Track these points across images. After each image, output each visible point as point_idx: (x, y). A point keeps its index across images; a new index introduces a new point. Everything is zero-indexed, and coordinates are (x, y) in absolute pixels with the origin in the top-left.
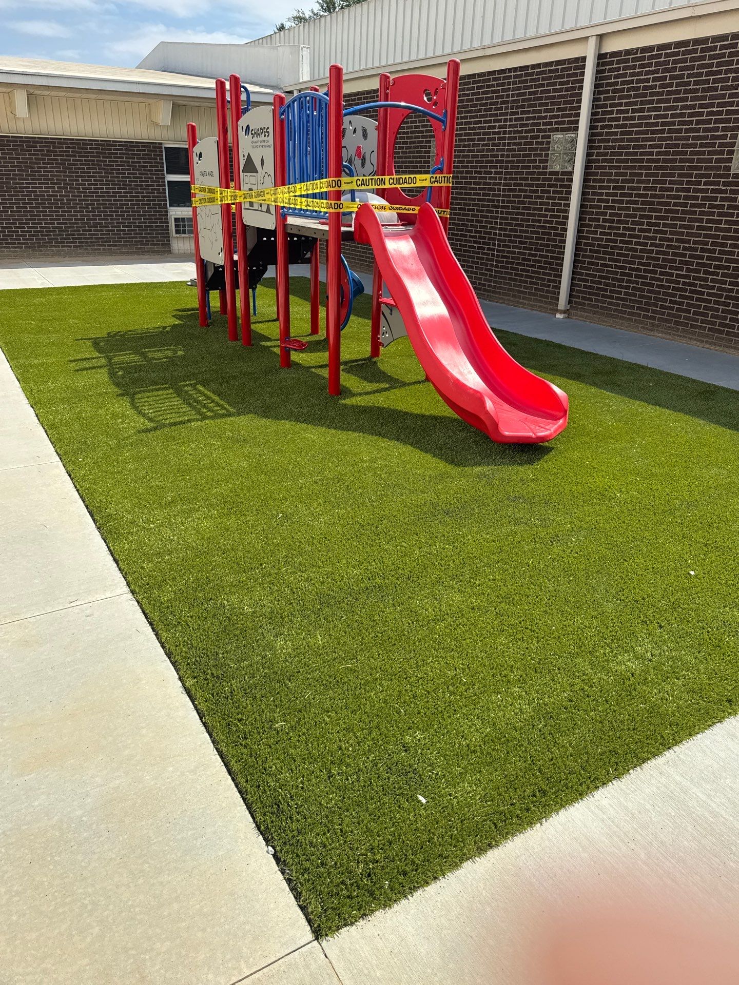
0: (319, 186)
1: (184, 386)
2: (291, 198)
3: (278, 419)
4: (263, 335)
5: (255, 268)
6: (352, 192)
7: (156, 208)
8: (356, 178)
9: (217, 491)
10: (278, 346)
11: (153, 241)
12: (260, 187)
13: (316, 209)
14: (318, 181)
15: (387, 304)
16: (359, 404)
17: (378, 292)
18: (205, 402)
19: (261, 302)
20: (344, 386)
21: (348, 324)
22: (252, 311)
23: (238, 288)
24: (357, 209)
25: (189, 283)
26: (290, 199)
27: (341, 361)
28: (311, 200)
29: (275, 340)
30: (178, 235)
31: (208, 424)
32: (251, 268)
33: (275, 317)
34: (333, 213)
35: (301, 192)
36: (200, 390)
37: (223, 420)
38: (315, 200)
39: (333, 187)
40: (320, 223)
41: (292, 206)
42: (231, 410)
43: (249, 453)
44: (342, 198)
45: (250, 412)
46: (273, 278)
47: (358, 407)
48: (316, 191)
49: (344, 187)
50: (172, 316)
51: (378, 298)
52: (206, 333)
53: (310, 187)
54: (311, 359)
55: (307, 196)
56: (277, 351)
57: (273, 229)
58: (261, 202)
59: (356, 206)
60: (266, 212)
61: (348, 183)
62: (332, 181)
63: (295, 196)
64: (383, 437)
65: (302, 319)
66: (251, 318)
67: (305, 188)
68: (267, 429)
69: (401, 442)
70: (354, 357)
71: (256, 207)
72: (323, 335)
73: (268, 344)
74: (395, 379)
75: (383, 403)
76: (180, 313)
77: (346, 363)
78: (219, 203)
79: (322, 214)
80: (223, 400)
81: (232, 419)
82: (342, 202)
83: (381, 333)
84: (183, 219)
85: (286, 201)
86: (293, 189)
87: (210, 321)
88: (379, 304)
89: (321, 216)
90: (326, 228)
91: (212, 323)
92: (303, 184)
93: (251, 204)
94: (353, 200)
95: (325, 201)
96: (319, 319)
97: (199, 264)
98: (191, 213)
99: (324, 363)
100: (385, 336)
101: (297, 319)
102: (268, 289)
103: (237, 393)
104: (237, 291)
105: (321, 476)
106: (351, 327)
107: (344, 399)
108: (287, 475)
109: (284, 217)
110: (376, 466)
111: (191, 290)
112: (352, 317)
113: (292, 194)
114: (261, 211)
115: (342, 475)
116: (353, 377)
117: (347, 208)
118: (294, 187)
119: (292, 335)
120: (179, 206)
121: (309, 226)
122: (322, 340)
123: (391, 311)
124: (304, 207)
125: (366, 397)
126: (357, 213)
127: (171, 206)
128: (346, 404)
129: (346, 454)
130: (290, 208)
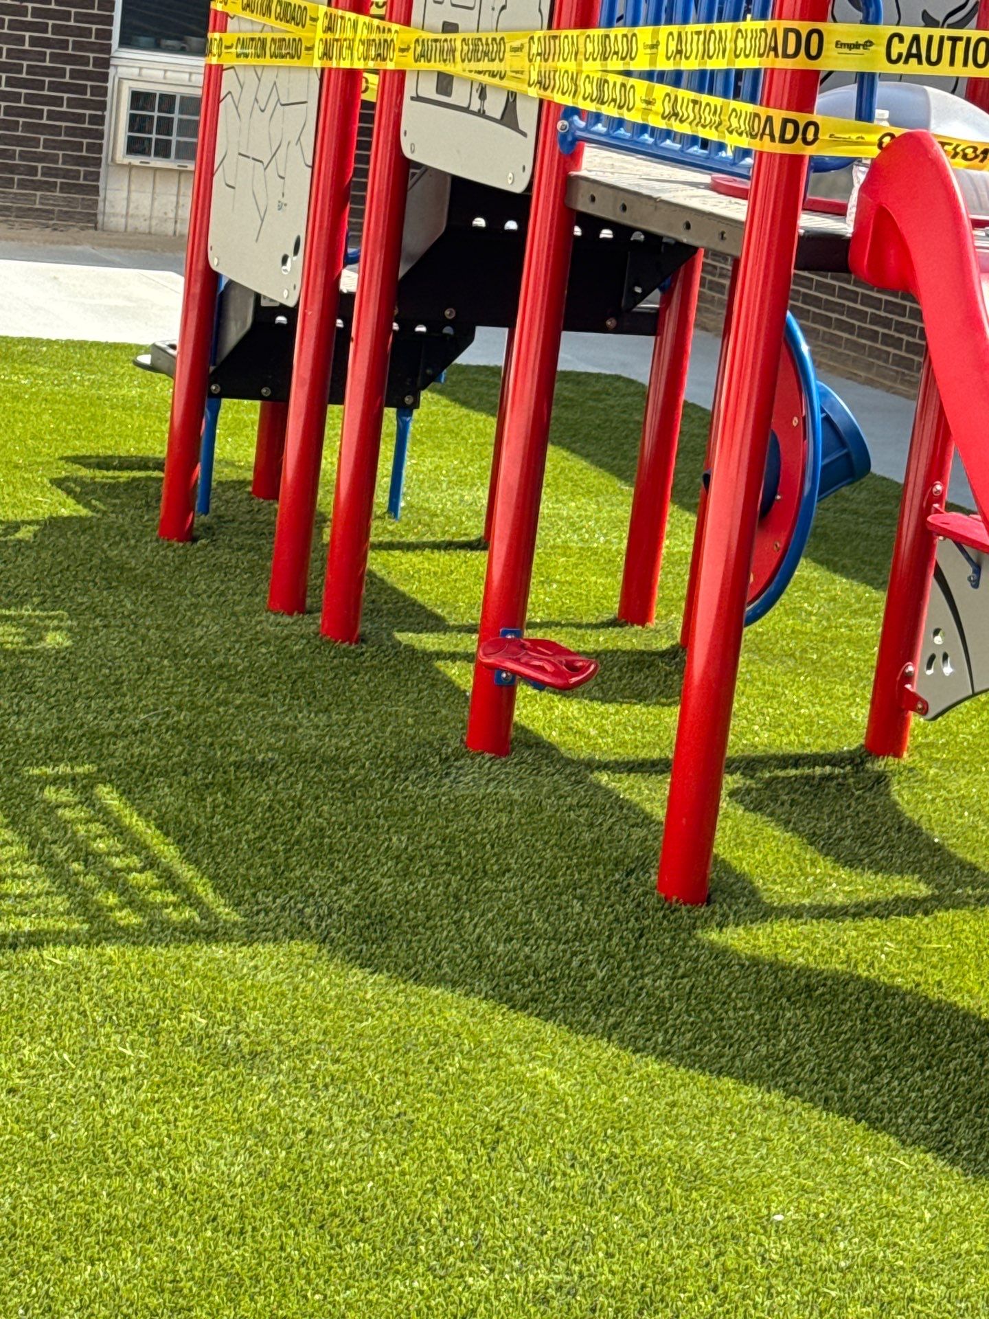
0: (729, 46)
1: (44, 782)
2: (612, 78)
3: (417, 978)
4: (414, 603)
5: (421, 329)
6: (866, 82)
7: (64, 45)
8: (885, 30)
9: (95, 1277)
10: (467, 657)
11: (33, 171)
12: (488, 20)
13: (703, 133)
14: (727, 27)
15: (960, 541)
16: (785, 956)
17: (929, 484)
18: (117, 862)
19: (428, 464)
20: (727, 868)
21: (784, 598)
22: (381, 497)
23: (339, 400)
24: (875, 152)
25: (146, 359)
26: (603, 83)
27: (730, 753)
28: (692, 95)
29: (461, 629)
30: (136, 160)
31: (111, 962)
32: (407, 326)
33: (476, 530)
34: (771, 155)
35: (653, 60)
36: (105, 810)
37: (180, 953)
38: (705, 98)
39: (785, 55)
40: (715, 187)
41: (609, 111)
42: (225, 912)
43: (265, 1118)
44: (821, 100)
45: (301, 931)
46: (492, 371)
47: (777, 968)
48: (717, 64)
49: (832, 60)
50: (53, 481)
51: (925, 511)
52: (178, 569)
53: (694, 46)
54: (603, 731)
55: (676, 79)
56: (462, 676)
57: (518, 188)
58: (486, 79)
59: (875, 138)
60: (501, 121)
61: (850, 46)
62: (787, 31)
63: (628, 73)
64: (873, 1124)
65: (586, 552)
66: (375, 524)
67: (673, 46)
68: (361, 1015)
69: (953, 1162)
70: (789, 743)
71: (460, 95)
72: (669, 629)
73: (429, 641)
74: (962, 864)
75: (893, 969)
76: (85, 473)
77: (750, 765)
78: (318, 64)
79: (728, 154)
80: (197, 863)
81: (218, 951)
82: (815, 117)
83: (922, 654)
84: (167, 101)
85: (590, 89)
86: (622, 47)
87: (204, 519)
88: (925, 537)
89: (724, 161)
90: (737, 210)
91: (208, 529)
92: (664, 30)
93: (445, 82)
94: (864, 112)
95: (748, 108)
96: (662, 562)
97: (197, 289)
98: (199, 79)
99: (656, 754)
100: (939, 671)
101: (566, 550)
102: (464, 411)
103: (261, 838)
104: (333, 410)
105: (568, 1272)
106: (793, 612)
107: (721, 926)
108: (415, 1244)
109: (571, 151)
110: (826, 1259)
111: (150, 384)
112: (805, 570)
113: (615, 64)
114: (481, 114)
115: (665, 1281)
116: (773, 831)
117: (835, 141)
118: (630, 39)
119: (535, 613)
120: (157, 47)
121: (665, 196)
122: (662, 654)
123: (977, 568)
124: (656, 122)
125: (821, 929)
126: (875, 169)
127: (126, 42)
128: (725, 951)
129: (694, 1179)
130: (598, 117)
